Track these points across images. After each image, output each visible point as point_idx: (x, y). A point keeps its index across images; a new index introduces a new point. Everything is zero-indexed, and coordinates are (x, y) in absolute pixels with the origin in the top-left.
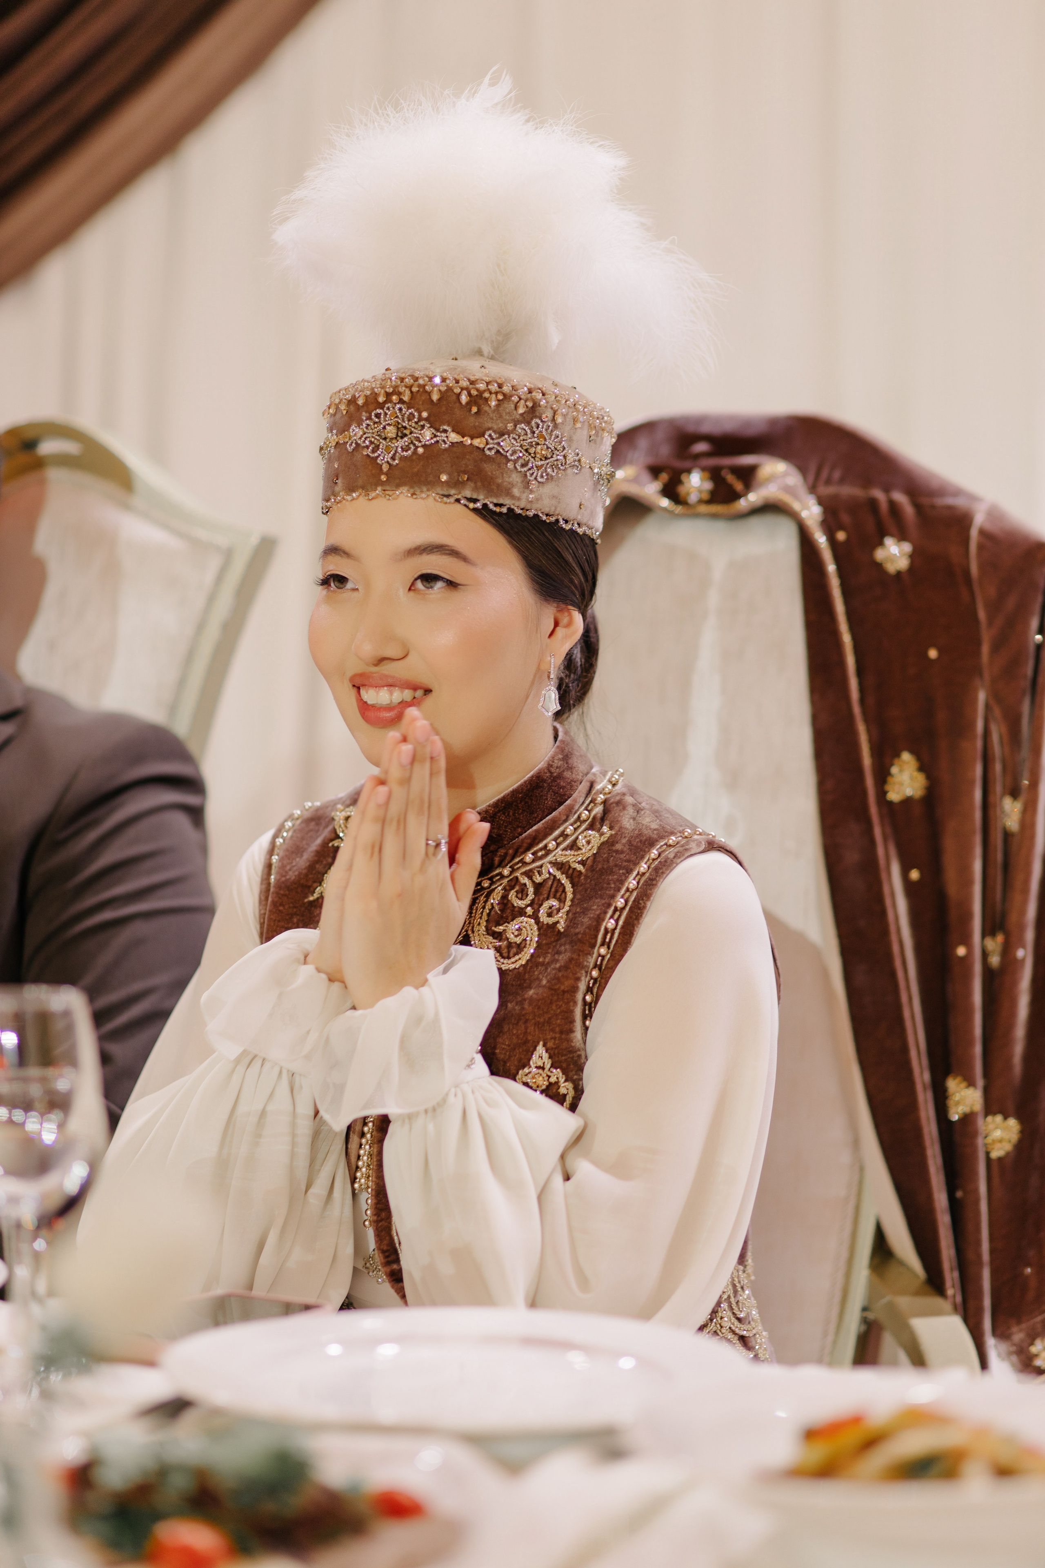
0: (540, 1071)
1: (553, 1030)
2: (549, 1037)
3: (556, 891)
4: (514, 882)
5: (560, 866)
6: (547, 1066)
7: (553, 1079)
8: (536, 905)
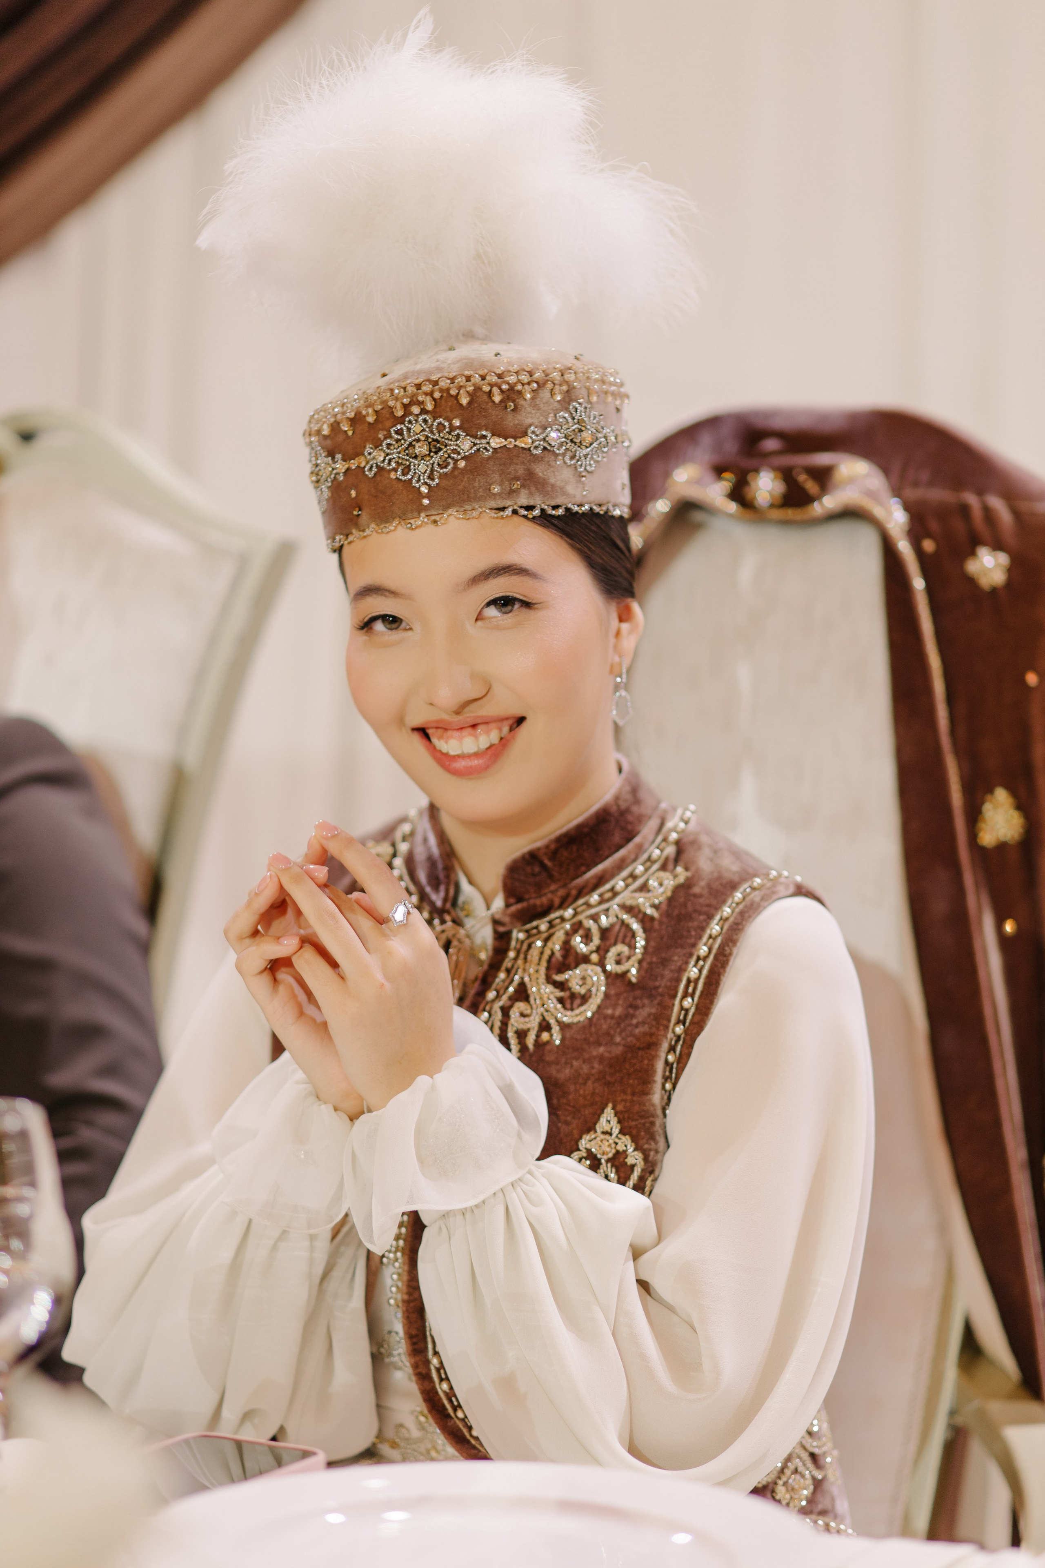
0: (607, 1137)
1: (624, 1091)
2: (619, 1099)
3: (625, 937)
4: (577, 927)
5: (630, 909)
6: (616, 1131)
7: (621, 1148)
8: (602, 951)
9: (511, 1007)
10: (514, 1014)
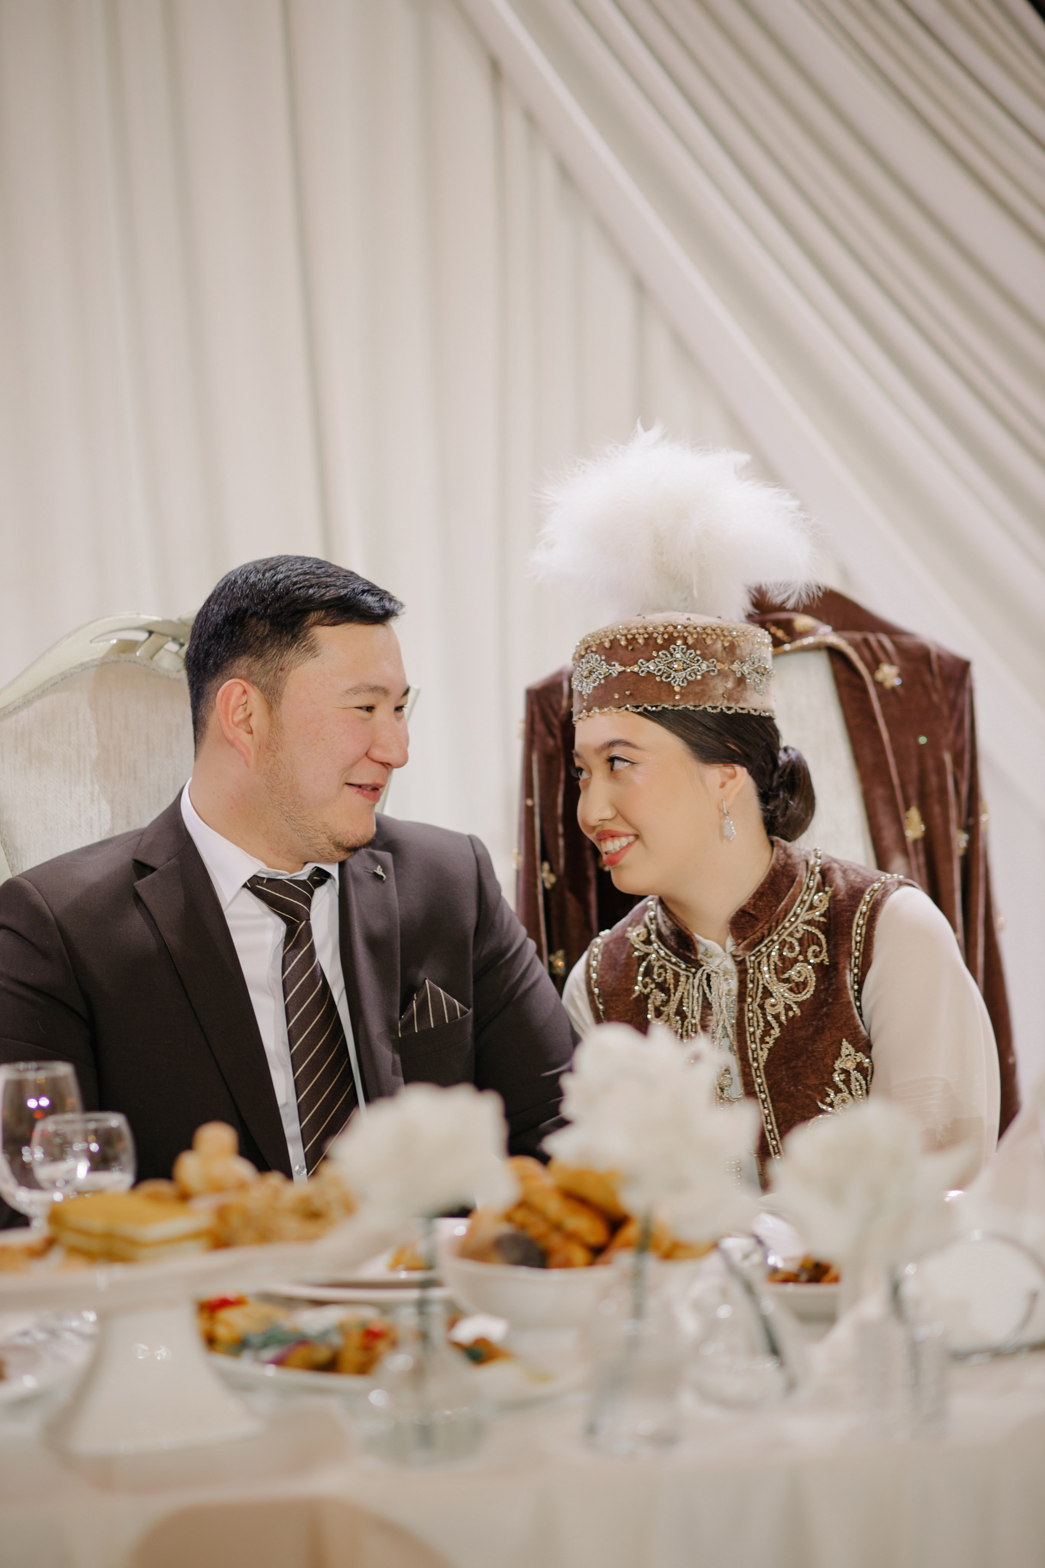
0: (849, 1057)
1: (849, 1029)
2: (848, 1034)
3: (813, 940)
4: (783, 943)
5: (809, 922)
6: (853, 1053)
7: (858, 1060)
8: (803, 952)
9: (764, 1003)
10: (767, 1006)
